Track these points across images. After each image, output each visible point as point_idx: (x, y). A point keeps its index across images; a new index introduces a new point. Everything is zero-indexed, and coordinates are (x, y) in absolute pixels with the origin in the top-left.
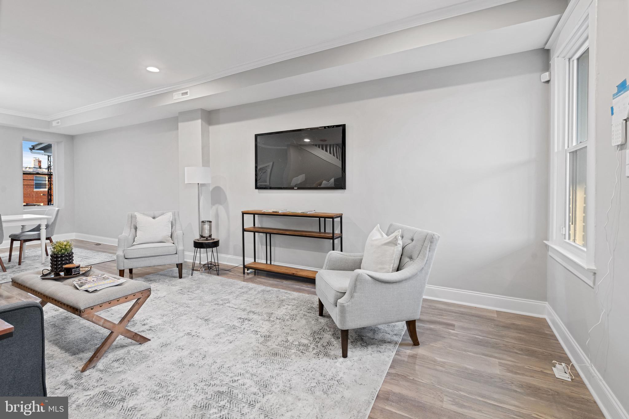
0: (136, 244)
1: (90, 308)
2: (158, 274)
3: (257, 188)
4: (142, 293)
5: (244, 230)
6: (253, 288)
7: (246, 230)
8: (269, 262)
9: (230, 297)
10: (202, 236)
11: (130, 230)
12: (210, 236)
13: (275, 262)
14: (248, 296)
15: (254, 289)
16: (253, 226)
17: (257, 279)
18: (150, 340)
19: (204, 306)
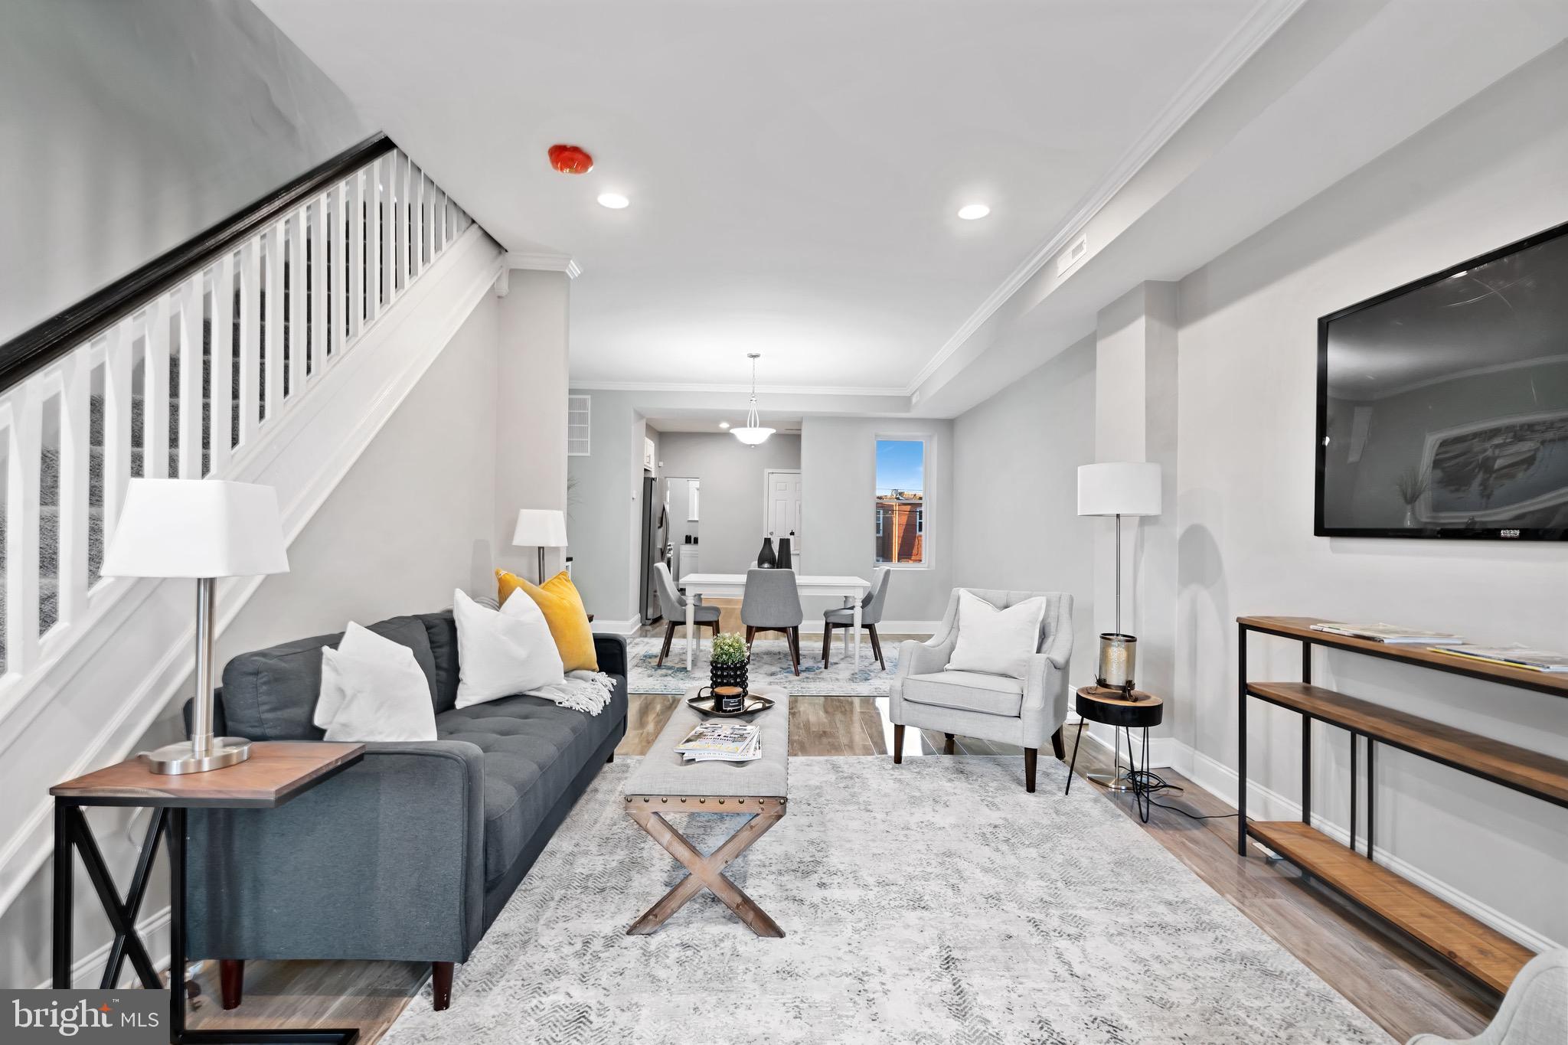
0: (950, 668)
1: (642, 798)
2: (994, 760)
3: (1321, 530)
4: (760, 803)
5: (1245, 689)
6: (1212, 927)
7: (1252, 690)
8: (1362, 846)
9: (1100, 919)
10: (1102, 683)
11: (947, 633)
12: (1130, 684)
13: (1396, 858)
14: (1170, 948)
15: (1219, 933)
16: (1299, 678)
17: (1274, 896)
18: (780, 934)
19: (995, 908)
